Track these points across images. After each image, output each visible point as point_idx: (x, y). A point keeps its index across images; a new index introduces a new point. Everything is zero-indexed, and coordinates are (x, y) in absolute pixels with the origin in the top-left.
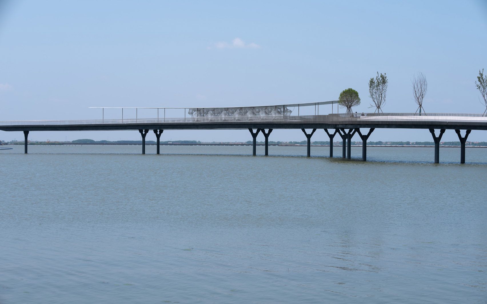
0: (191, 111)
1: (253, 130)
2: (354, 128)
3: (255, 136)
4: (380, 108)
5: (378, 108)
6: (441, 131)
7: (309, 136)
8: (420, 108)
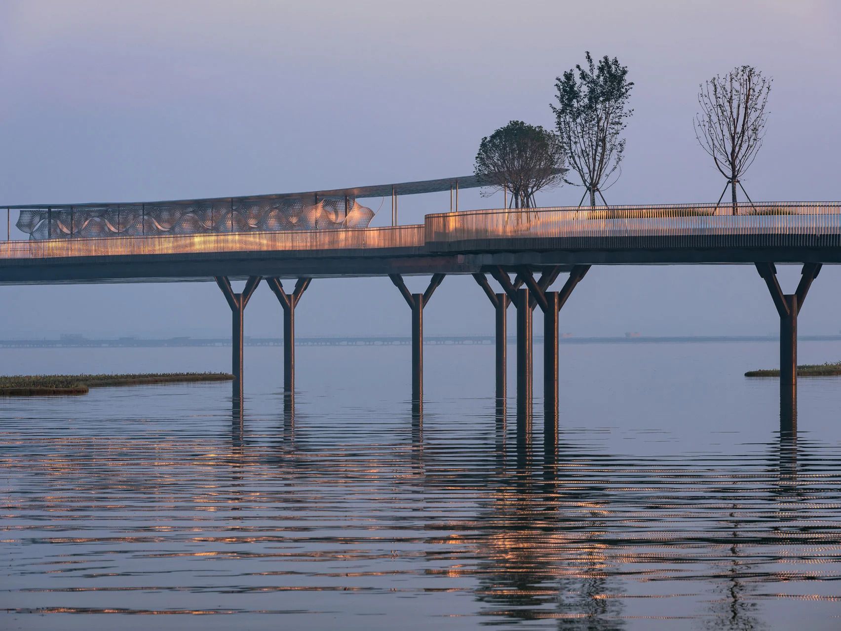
0: (26, 218)
1: (231, 282)
2: (564, 270)
3: (236, 303)
4: (598, 190)
5: (589, 189)
6: (803, 272)
7: (416, 303)
8: (730, 185)
